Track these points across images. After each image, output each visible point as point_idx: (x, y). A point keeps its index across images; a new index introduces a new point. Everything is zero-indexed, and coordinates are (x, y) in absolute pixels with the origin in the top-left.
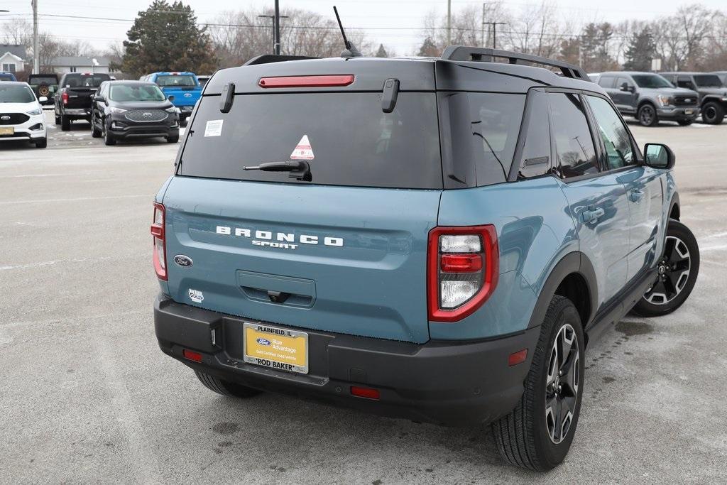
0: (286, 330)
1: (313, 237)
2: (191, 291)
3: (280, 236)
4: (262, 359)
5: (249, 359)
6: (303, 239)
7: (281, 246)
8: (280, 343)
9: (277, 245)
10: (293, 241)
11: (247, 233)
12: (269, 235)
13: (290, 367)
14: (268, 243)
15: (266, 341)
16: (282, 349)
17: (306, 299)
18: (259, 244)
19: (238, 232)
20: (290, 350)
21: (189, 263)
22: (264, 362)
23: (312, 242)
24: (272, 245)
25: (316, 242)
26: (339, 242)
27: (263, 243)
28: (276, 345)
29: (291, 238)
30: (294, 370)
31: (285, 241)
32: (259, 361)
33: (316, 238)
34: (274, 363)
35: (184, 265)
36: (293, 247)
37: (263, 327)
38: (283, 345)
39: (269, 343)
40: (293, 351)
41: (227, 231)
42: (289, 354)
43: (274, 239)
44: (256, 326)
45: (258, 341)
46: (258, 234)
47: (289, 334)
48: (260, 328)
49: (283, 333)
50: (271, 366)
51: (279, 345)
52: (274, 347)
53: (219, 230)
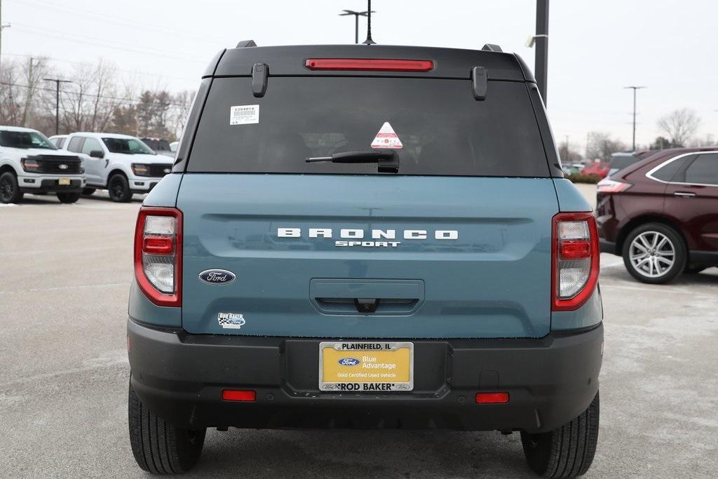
0: (383, 344)
1: (420, 232)
2: (222, 315)
3: (376, 233)
4: (346, 383)
5: (328, 386)
6: (408, 234)
7: (378, 244)
8: (374, 359)
9: (372, 244)
10: (394, 237)
11: (328, 233)
12: (360, 233)
13: (389, 386)
14: (359, 243)
15: (354, 360)
16: (377, 366)
17: (411, 303)
18: (346, 245)
19: (313, 233)
20: (387, 366)
21: (229, 278)
22: (350, 387)
23: (420, 237)
24: (364, 244)
25: (425, 237)
26: (454, 235)
27: (351, 244)
28: (367, 363)
29: (391, 234)
30: (393, 388)
31: (383, 239)
32: (343, 386)
33: (425, 232)
34: (365, 385)
35: (220, 281)
36: (394, 244)
37: (350, 344)
38: (378, 362)
39: (357, 362)
40: (394, 366)
41: (296, 233)
42: (386, 371)
43: (368, 237)
44: (338, 345)
45: (341, 362)
46: (345, 233)
47: (387, 347)
48: (345, 346)
49: (379, 347)
50: (361, 389)
51: (373, 363)
52: (364, 366)
53: (282, 232)
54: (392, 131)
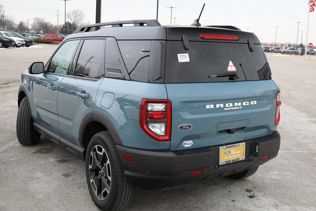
0: (237, 144)
2: (185, 142)
3: (236, 104)
4: (227, 161)
5: (222, 163)
6: (244, 104)
7: (236, 108)
8: (234, 150)
9: (235, 108)
10: (240, 105)
11: (222, 106)
12: (231, 105)
13: (239, 159)
14: (231, 108)
16: (235, 153)
17: (242, 128)
18: (227, 109)
19: (218, 106)
21: (190, 127)
22: (228, 162)
23: (247, 104)
24: (233, 109)
25: (248, 104)
26: (255, 102)
27: (229, 109)
29: (240, 104)
30: (240, 160)
31: (238, 106)
32: (226, 162)
33: (248, 102)
34: (232, 160)
35: (187, 129)
36: (241, 108)
37: (228, 146)
38: (236, 151)
39: (230, 152)
40: (239, 152)
41: (212, 106)
42: (238, 154)
43: (234, 106)
44: (225, 147)
45: (225, 153)
46: (227, 105)
48: (227, 147)
49: (236, 146)
50: (231, 162)
51: (234, 152)
52: (232, 153)
53: (208, 107)
54: (233, 65)
